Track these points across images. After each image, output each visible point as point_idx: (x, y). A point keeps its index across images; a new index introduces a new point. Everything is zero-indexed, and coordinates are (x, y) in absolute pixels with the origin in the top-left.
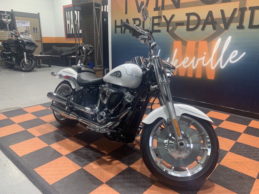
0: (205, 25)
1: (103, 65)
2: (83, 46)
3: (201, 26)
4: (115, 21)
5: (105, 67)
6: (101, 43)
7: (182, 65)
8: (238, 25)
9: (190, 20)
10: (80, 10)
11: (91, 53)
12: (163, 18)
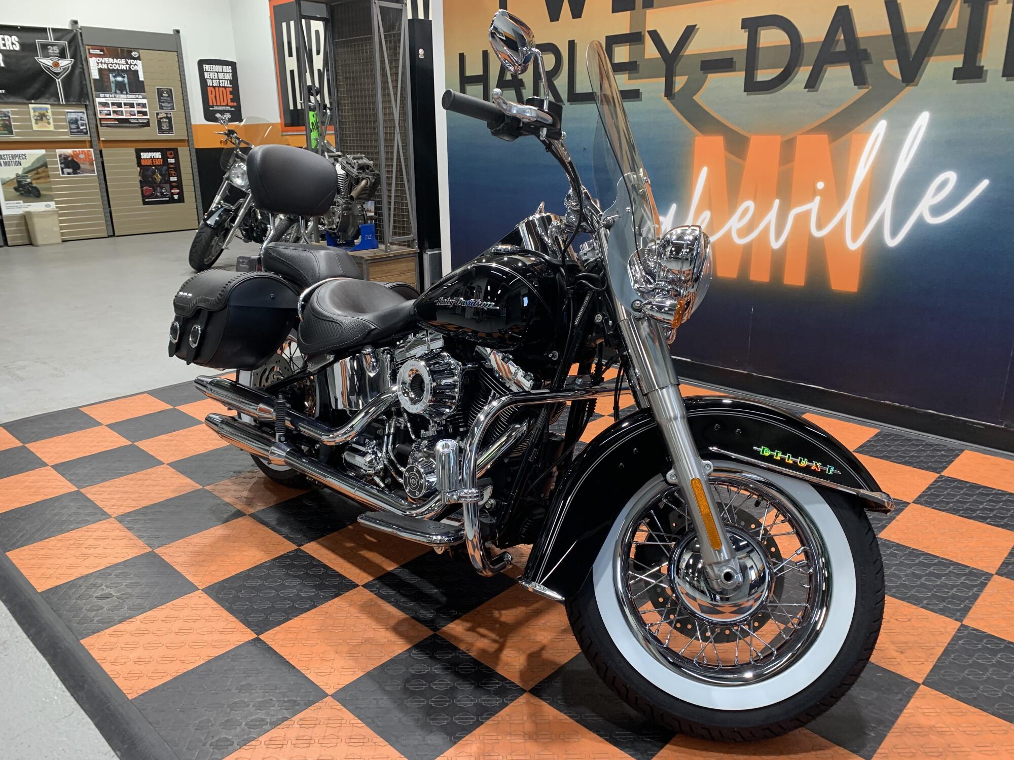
0: (823, 67)
1: (416, 237)
2: (338, 162)
3: (803, 73)
4: (462, 57)
5: (426, 245)
6: (405, 147)
7: (728, 234)
8: (960, 65)
9: (761, 46)
10: (325, 15)
11: (364, 188)
12: (648, 41)
